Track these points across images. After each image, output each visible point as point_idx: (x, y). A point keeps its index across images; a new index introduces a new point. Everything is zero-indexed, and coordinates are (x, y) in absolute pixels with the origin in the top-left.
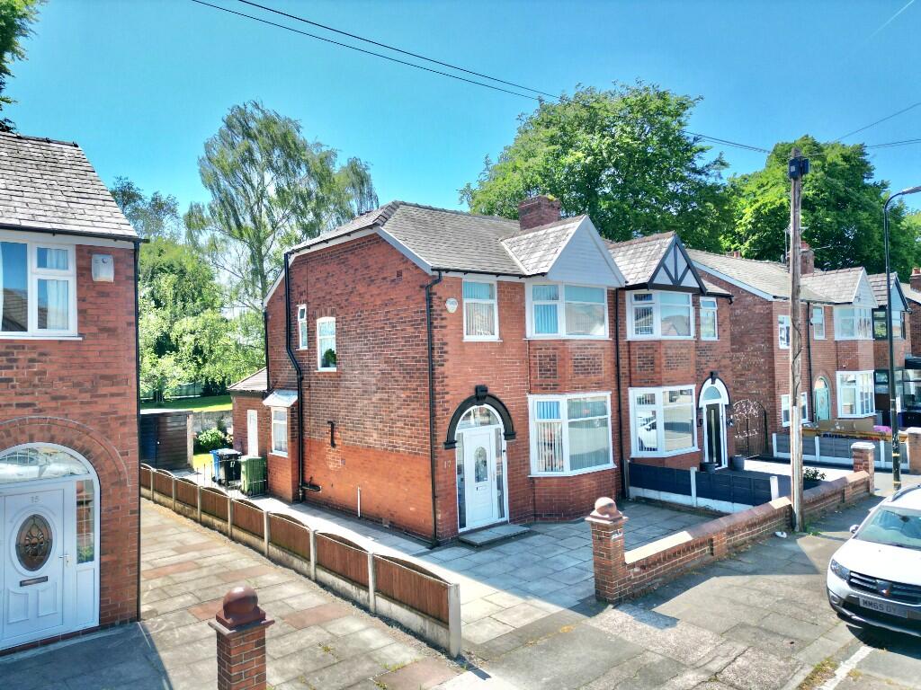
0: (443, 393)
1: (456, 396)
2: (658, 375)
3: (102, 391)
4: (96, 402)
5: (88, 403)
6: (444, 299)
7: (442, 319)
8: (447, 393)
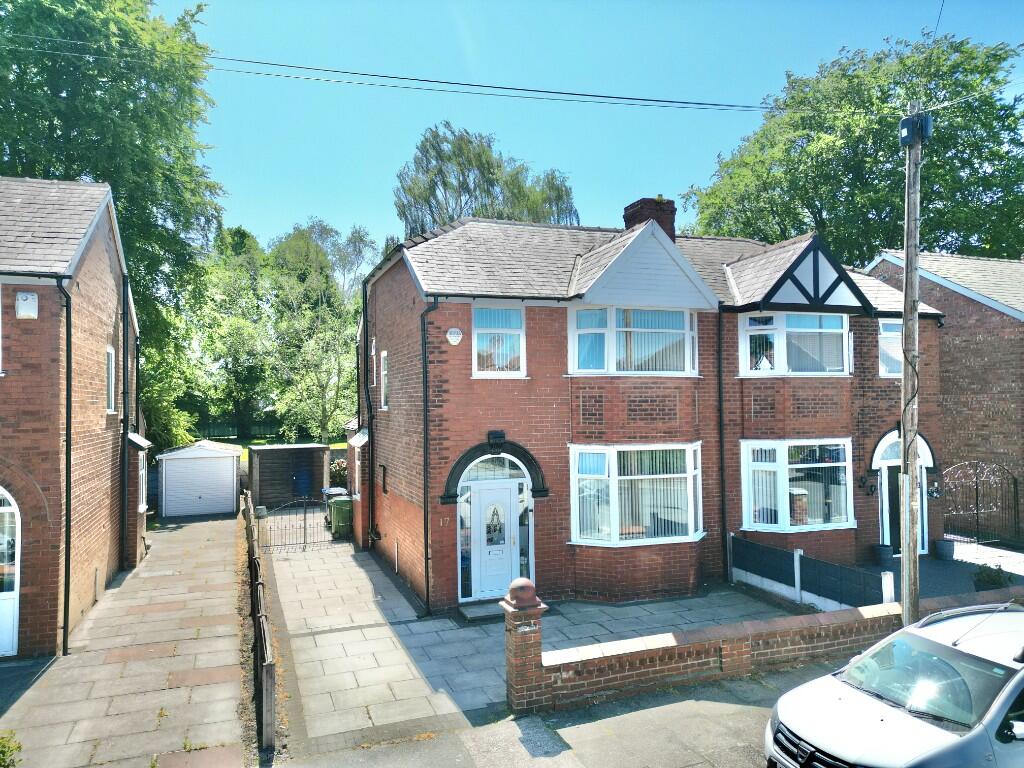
0: (440, 439)
1: (460, 443)
2: (780, 425)
3: (25, 426)
4: (18, 438)
5: (11, 437)
6: (443, 329)
7: (441, 352)
8: (447, 439)
